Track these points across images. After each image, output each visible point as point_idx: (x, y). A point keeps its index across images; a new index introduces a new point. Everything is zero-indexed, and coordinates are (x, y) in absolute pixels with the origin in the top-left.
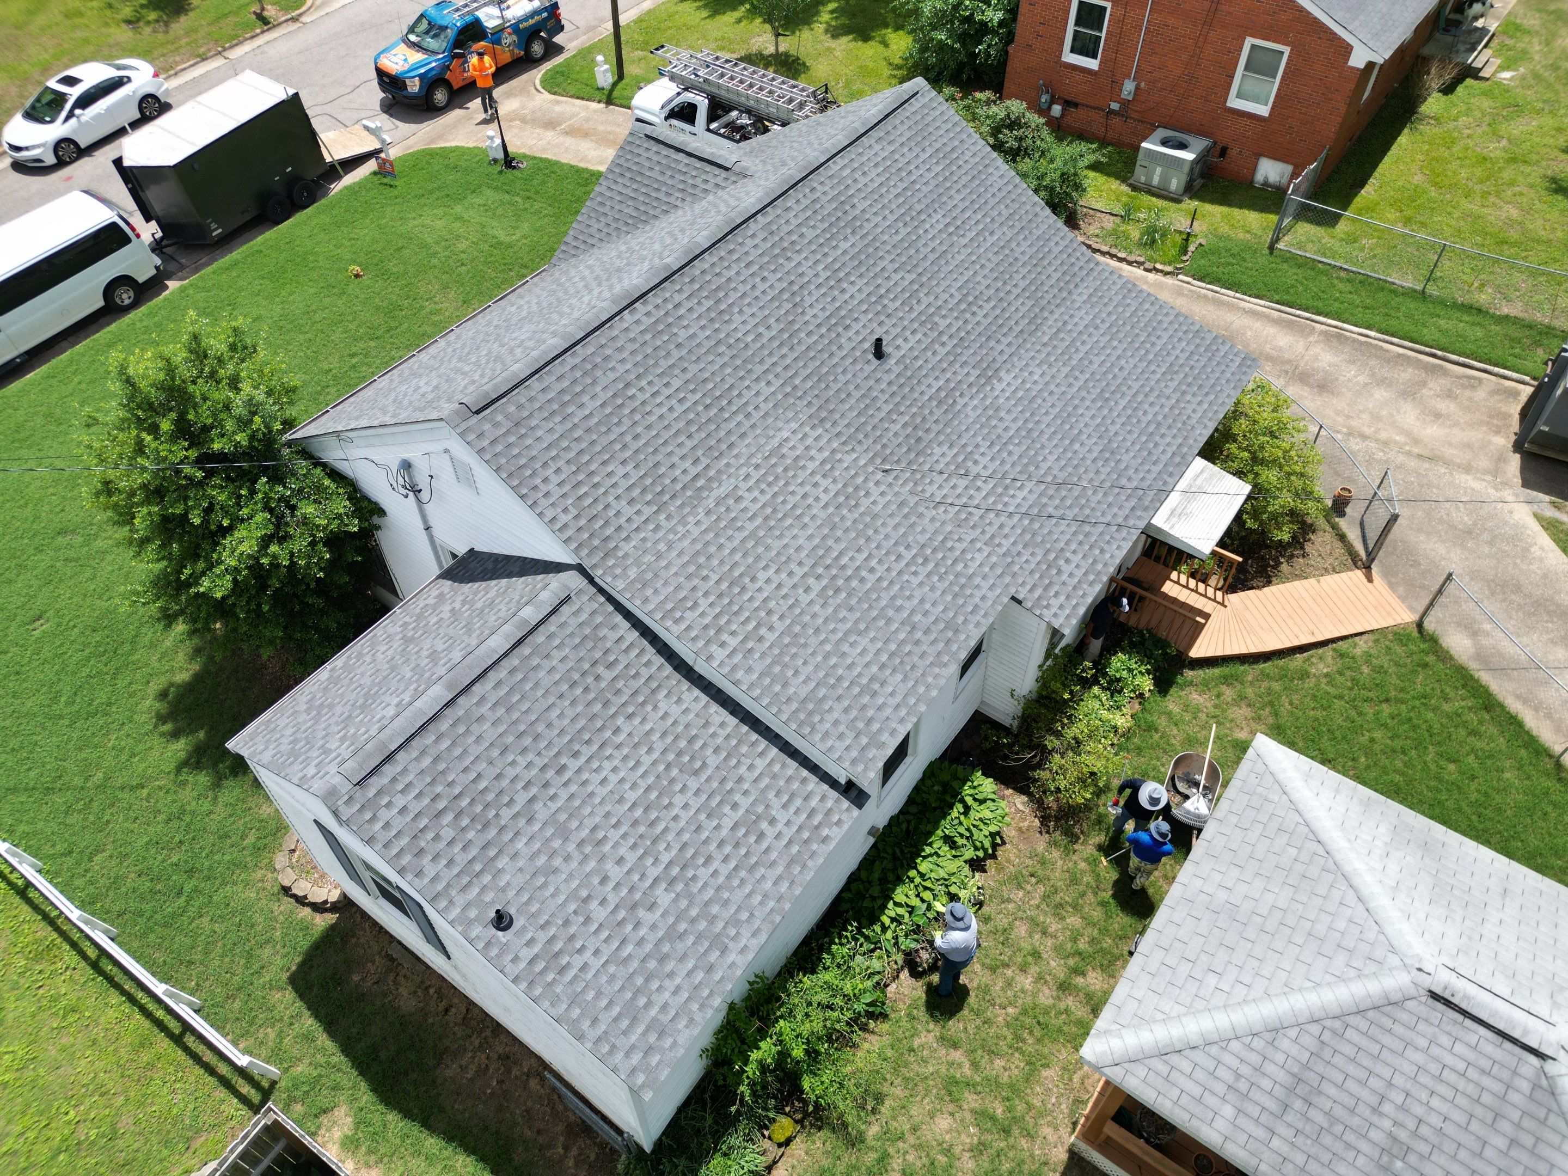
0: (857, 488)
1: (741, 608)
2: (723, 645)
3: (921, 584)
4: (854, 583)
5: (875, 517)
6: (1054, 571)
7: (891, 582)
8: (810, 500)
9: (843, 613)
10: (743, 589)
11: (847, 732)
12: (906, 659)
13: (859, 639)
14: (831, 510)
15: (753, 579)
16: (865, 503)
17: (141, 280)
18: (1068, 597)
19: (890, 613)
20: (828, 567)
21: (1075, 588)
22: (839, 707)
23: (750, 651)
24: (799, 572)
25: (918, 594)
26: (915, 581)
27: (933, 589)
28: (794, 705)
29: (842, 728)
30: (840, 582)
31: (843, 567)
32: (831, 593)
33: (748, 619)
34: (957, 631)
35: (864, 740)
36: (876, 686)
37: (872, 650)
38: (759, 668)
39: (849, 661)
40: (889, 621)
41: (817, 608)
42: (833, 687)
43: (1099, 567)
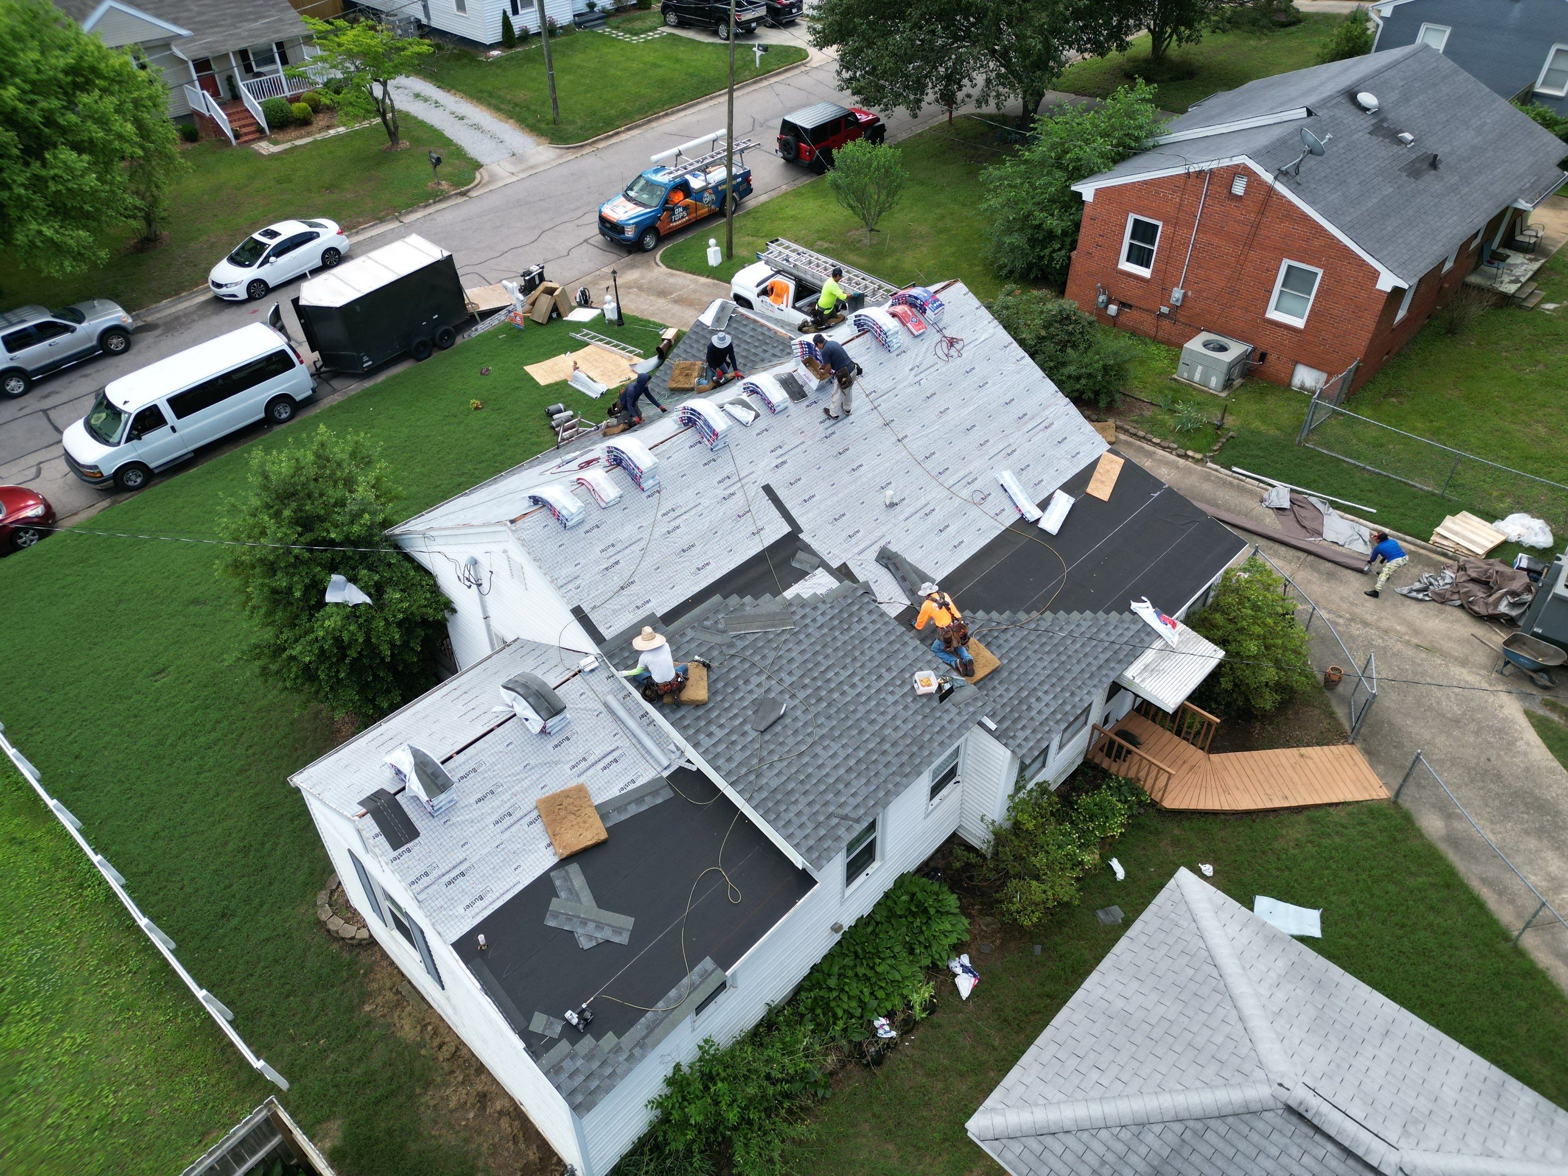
17: (298, 398)
22: (804, 801)
23: (733, 743)
24: (788, 680)
25: (892, 712)
26: (891, 699)
27: (906, 707)
28: (764, 794)
29: (804, 819)
30: (823, 693)
31: (829, 680)
32: (813, 701)
33: (736, 715)
34: (921, 748)
35: (822, 832)
36: (841, 786)
37: (842, 754)
38: (738, 758)
39: (820, 762)
40: (861, 731)
41: (799, 713)
42: (802, 782)
43: (1068, 708)
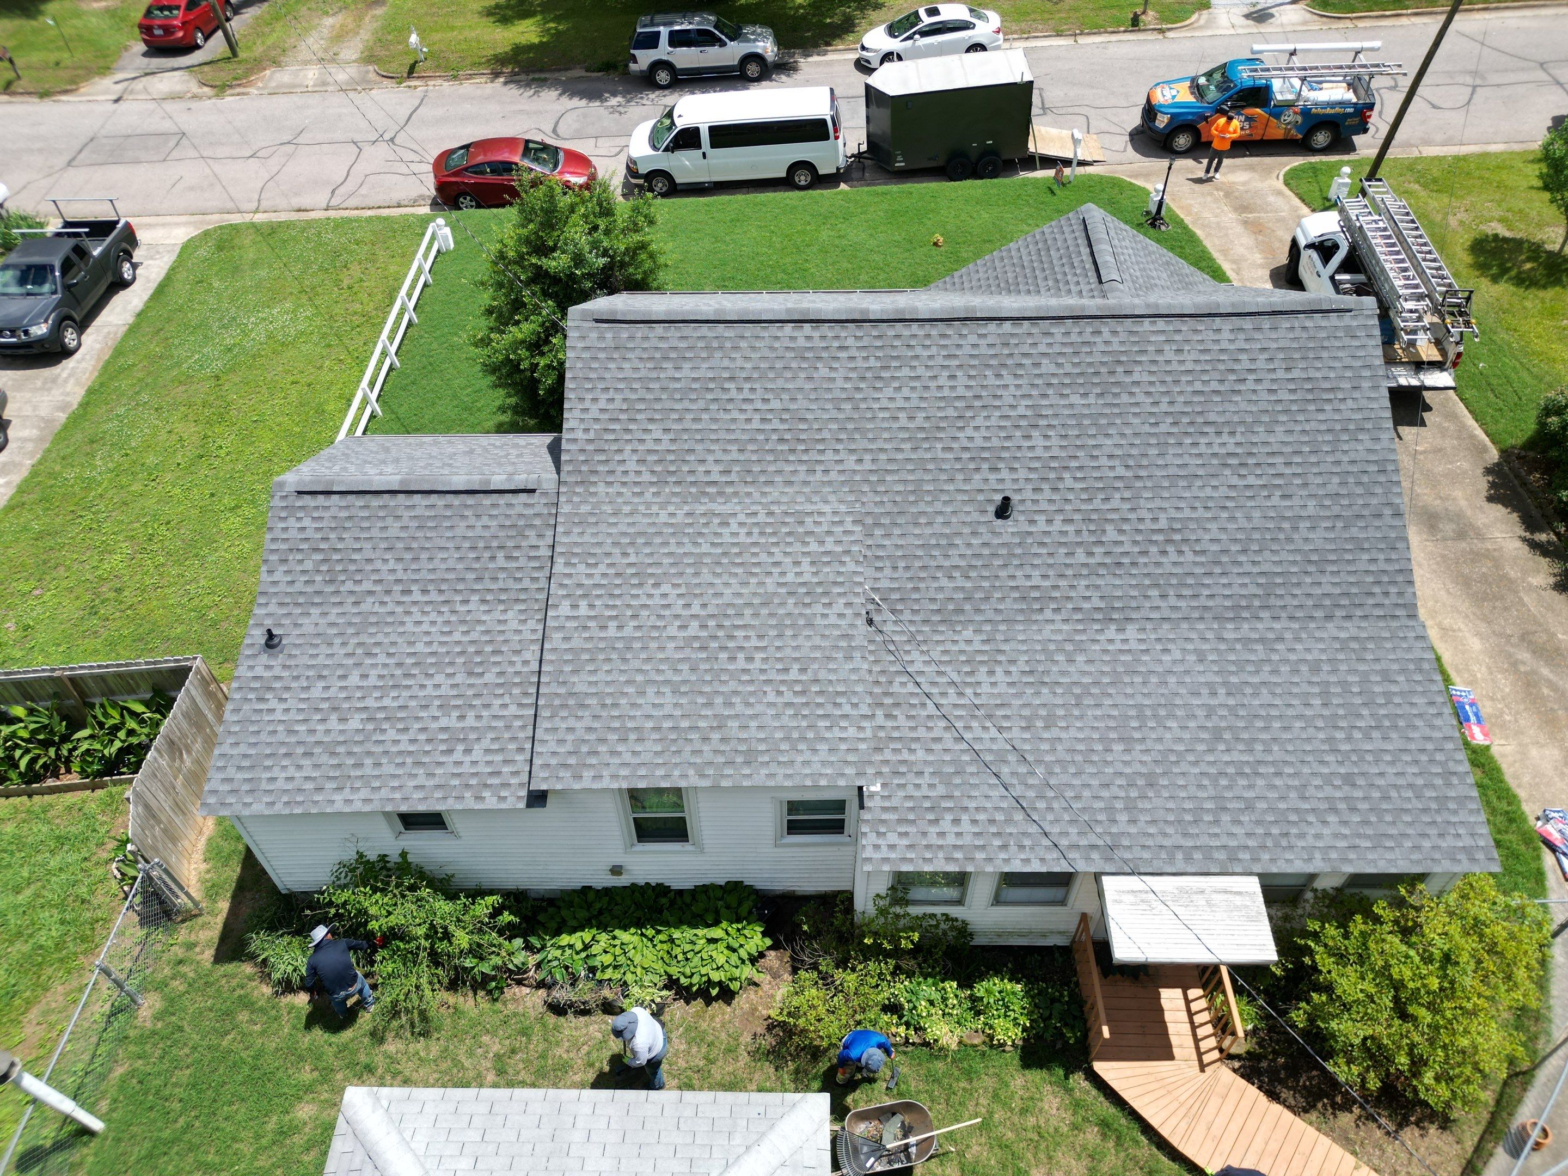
0: (826, 594)
1: (620, 596)
2: (574, 606)
3: (771, 705)
4: (723, 655)
5: (810, 625)
6: (931, 817)
7: (751, 682)
8: (776, 570)
9: (685, 667)
10: (641, 585)
11: (569, 743)
12: (680, 742)
13: (669, 694)
14: (783, 590)
15: (657, 585)
16: (818, 609)
17: (821, 172)
18: (910, 847)
19: (719, 700)
20: (720, 626)
21: (928, 847)
22: (588, 722)
23: (586, 628)
24: (696, 609)
25: (759, 709)
26: (771, 697)
27: (778, 716)
28: (562, 690)
29: (570, 737)
30: (714, 645)
31: (732, 637)
32: (696, 645)
33: (614, 606)
34: (747, 763)
35: (572, 761)
36: (632, 736)
37: (667, 710)
38: (576, 643)
39: (639, 701)
40: (709, 704)
41: (671, 645)
42: (604, 706)
43: (980, 855)
